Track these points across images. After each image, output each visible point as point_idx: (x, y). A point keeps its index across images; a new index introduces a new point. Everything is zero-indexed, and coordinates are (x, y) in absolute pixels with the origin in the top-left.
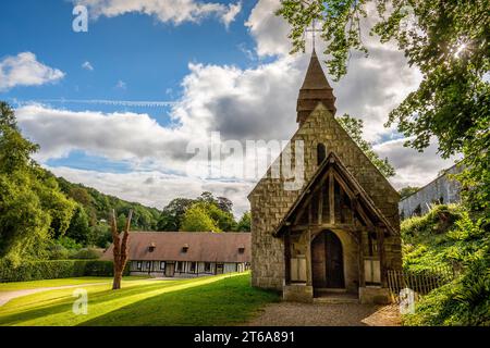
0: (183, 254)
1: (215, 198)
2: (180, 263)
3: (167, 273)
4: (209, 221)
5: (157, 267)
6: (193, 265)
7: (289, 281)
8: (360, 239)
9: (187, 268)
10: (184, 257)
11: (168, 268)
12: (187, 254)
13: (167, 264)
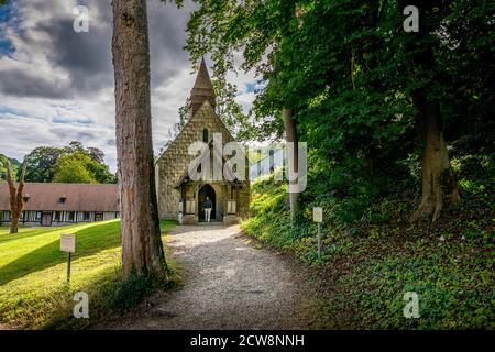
0: (61, 205)
1: (85, 148)
2: (58, 213)
3: (44, 223)
4: (85, 173)
5: (32, 217)
6: (72, 214)
7: (184, 213)
8: (227, 190)
9: (66, 217)
10: (61, 207)
11: (44, 218)
12: (65, 204)
13: (42, 213)
